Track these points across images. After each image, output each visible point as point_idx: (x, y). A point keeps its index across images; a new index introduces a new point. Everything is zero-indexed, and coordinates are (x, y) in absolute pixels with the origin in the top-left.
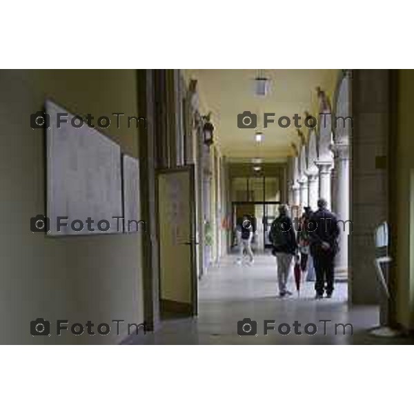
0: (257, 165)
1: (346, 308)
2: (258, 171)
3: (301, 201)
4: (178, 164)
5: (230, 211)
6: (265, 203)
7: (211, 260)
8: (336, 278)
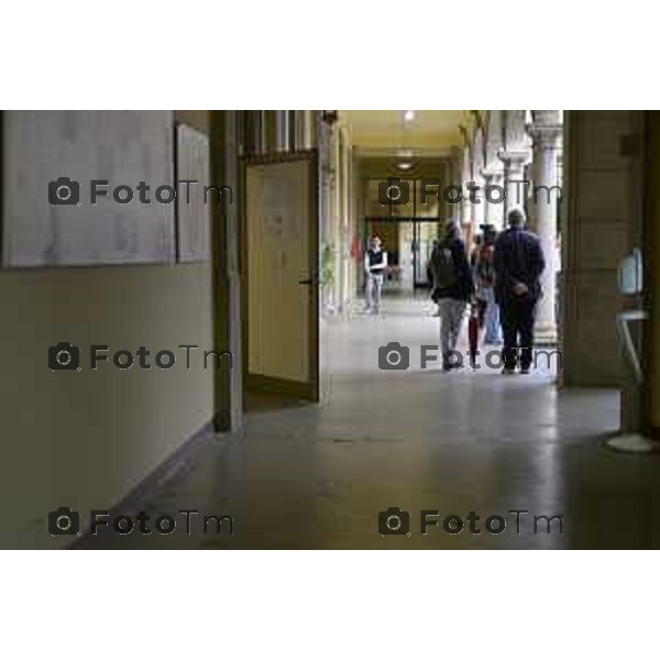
0: (405, 160)
1: (553, 393)
2: (406, 170)
3: (473, 217)
4: (280, 149)
5: (361, 231)
6: (415, 220)
7: (330, 307)
8: (537, 341)
